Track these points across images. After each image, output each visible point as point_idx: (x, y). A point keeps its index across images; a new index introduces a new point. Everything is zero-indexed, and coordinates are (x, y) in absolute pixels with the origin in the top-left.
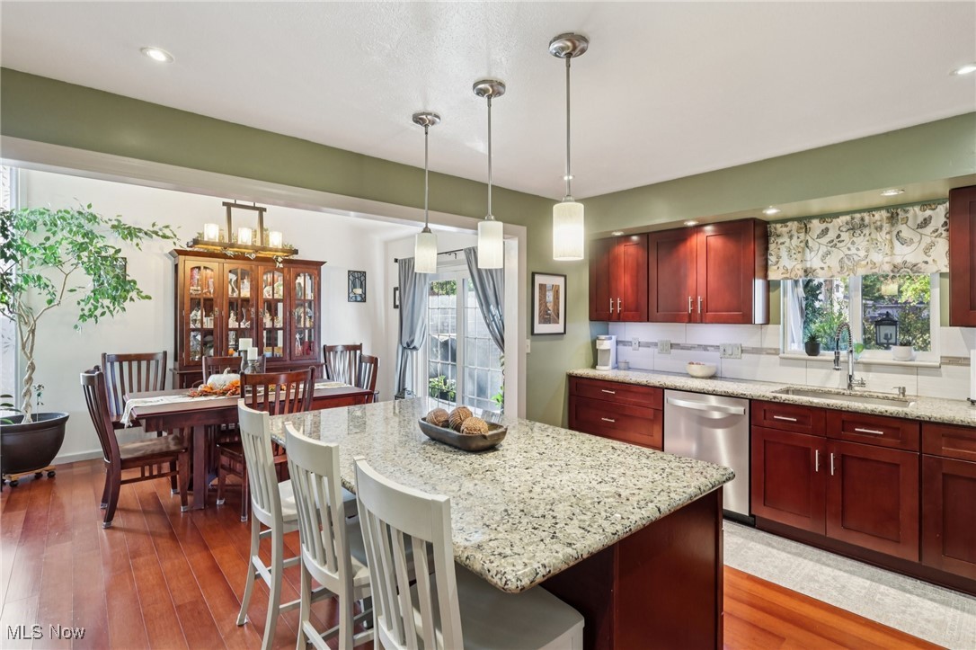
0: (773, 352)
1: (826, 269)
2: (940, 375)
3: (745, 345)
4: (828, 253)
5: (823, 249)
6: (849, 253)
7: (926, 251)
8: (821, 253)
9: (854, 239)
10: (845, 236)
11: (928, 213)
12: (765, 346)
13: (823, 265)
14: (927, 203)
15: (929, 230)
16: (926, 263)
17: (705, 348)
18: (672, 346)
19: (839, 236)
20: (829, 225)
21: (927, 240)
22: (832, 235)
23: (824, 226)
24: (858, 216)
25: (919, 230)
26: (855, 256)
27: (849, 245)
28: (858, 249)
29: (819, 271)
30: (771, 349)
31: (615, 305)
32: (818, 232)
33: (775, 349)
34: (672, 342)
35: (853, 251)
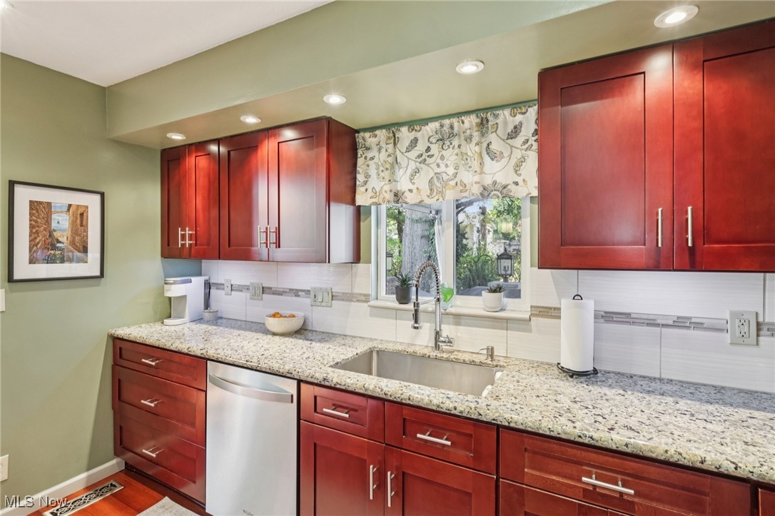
0: (363, 298)
1: (415, 191)
2: (530, 331)
3: (336, 289)
4: (417, 171)
5: (413, 165)
6: (438, 170)
7: (516, 170)
8: (409, 171)
9: (444, 152)
10: (435, 149)
11: (519, 118)
12: (356, 291)
13: (411, 187)
14: (517, 106)
15: (518, 141)
16: (516, 183)
17: (296, 293)
18: (264, 290)
19: (428, 149)
20: (418, 135)
21: (517, 154)
22: (421, 147)
23: (413, 135)
24: (447, 122)
25: (509, 141)
26: (444, 175)
27: (439, 161)
28: (447, 166)
29: (407, 194)
30: (361, 294)
31: (183, 237)
32: (407, 143)
33: (365, 295)
34: (264, 285)
35: (443, 168)
